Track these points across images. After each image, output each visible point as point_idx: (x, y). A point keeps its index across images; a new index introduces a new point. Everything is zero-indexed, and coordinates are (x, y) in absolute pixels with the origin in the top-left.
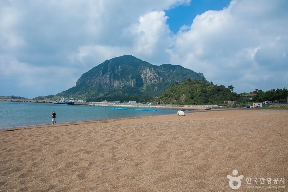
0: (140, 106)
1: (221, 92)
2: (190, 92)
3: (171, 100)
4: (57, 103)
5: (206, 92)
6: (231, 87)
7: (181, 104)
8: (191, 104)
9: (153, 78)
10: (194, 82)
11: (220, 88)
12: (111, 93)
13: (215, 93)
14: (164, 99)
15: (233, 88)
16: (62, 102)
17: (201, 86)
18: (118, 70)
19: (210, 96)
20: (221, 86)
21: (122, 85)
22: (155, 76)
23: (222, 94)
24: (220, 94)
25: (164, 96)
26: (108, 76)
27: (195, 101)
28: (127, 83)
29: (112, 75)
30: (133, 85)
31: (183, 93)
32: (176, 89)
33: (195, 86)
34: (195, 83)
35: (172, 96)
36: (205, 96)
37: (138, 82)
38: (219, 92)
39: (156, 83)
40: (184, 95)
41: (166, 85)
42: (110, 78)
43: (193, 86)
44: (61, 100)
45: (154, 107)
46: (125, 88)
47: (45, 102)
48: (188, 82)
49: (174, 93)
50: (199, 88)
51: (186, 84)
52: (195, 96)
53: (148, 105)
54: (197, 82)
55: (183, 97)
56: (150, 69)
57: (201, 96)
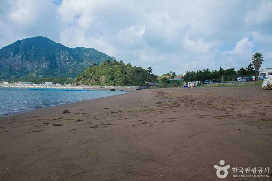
0: (59, 87)
1: (140, 73)
2: (109, 73)
3: (90, 82)
5: (126, 73)
6: (150, 69)
7: (100, 85)
8: (111, 85)
9: (68, 60)
10: (113, 63)
11: (139, 69)
12: (23, 75)
13: (135, 74)
14: (82, 80)
15: (152, 69)
17: (120, 67)
18: (30, 51)
19: (130, 77)
20: (140, 68)
21: (35, 66)
22: (69, 58)
23: (142, 75)
24: (139, 75)
25: (82, 77)
26: (20, 57)
27: (115, 82)
28: (40, 65)
29: (25, 56)
30: (47, 67)
31: (103, 74)
32: (95, 70)
33: (114, 67)
34: (114, 65)
35: (91, 77)
36: (125, 77)
37: (52, 64)
38: (138, 74)
39: (70, 65)
40: (103, 76)
41: (80, 68)
42: (22, 60)
43: (113, 68)
45: (74, 88)
46: (39, 70)
48: (107, 63)
49: (93, 74)
50: (119, 69)
51: (105, 65)
52: (115, 77)
53: (67, 86)
54: (116, 63)
55: (103, 78)
56: (64, 51)
57: (121, 77)
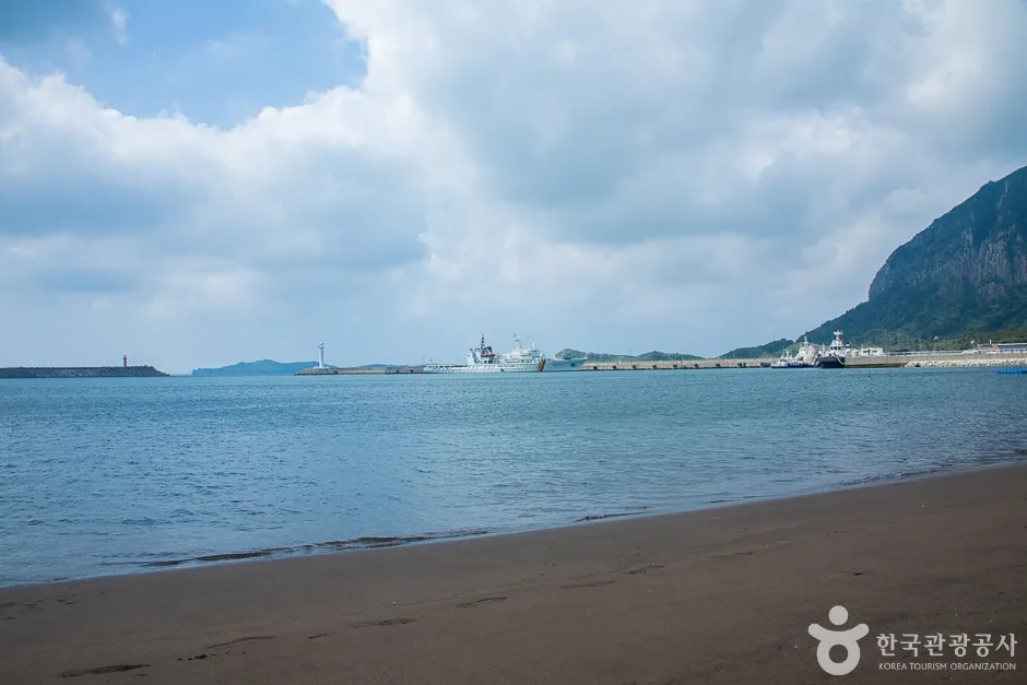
4: (783, 364)
16: (802, 359)
26: (999, 247)
42: (1011, 254)
44: (800, 352)
47: (745, 367)
